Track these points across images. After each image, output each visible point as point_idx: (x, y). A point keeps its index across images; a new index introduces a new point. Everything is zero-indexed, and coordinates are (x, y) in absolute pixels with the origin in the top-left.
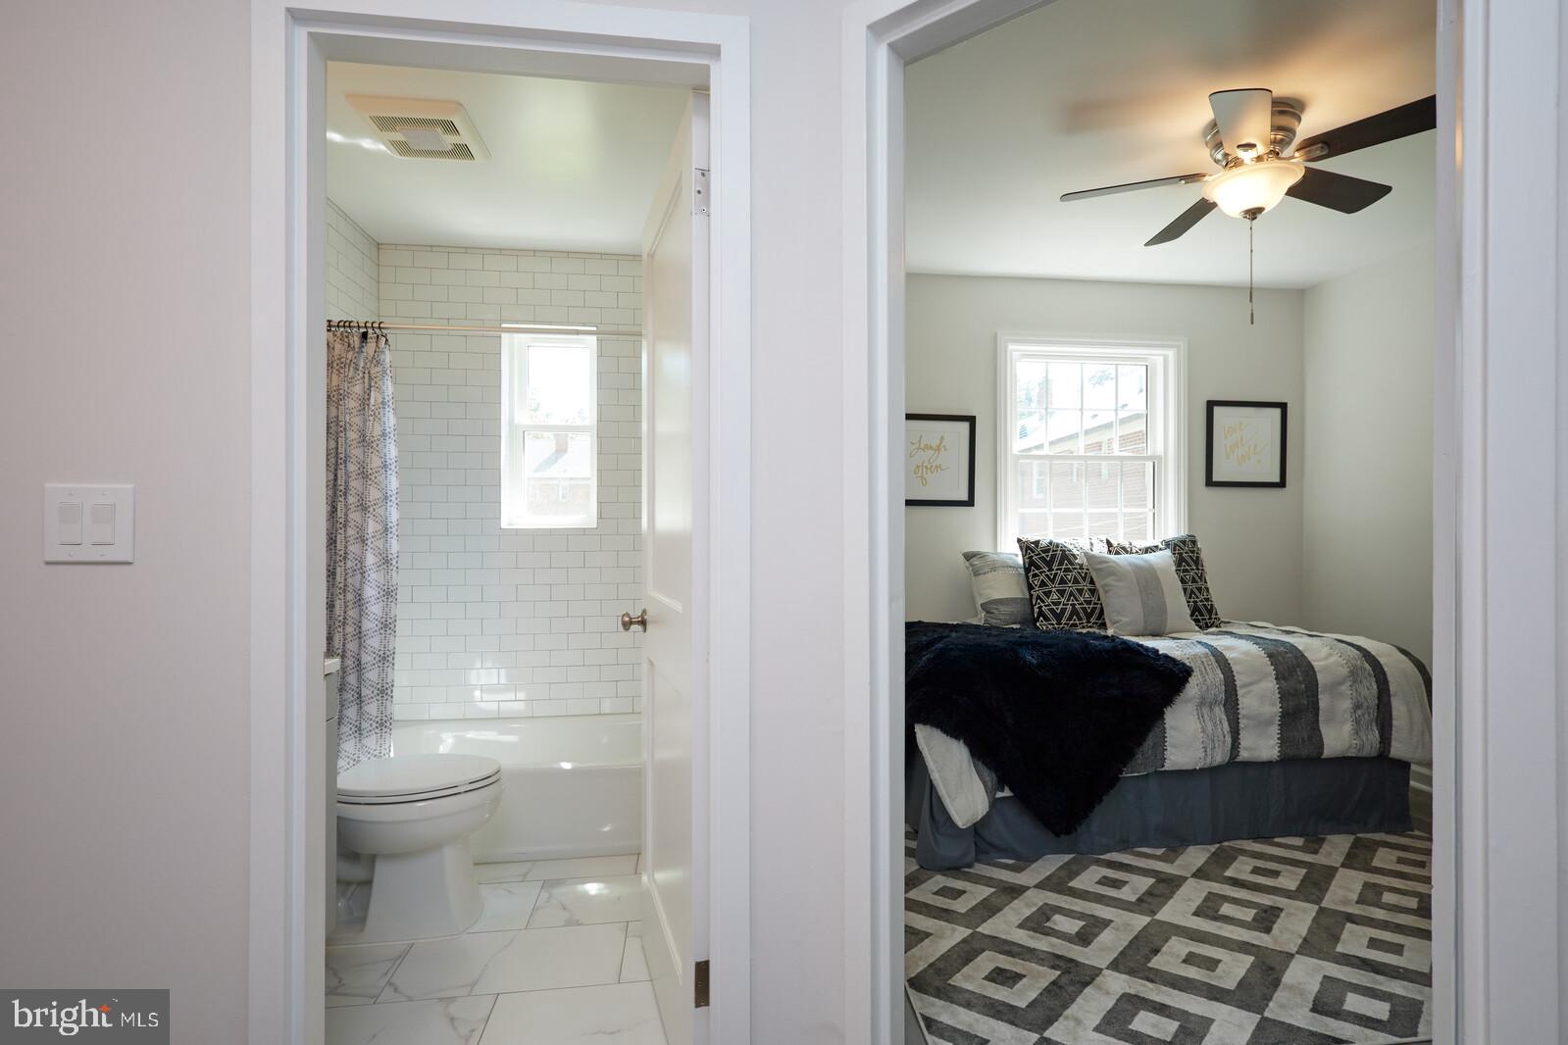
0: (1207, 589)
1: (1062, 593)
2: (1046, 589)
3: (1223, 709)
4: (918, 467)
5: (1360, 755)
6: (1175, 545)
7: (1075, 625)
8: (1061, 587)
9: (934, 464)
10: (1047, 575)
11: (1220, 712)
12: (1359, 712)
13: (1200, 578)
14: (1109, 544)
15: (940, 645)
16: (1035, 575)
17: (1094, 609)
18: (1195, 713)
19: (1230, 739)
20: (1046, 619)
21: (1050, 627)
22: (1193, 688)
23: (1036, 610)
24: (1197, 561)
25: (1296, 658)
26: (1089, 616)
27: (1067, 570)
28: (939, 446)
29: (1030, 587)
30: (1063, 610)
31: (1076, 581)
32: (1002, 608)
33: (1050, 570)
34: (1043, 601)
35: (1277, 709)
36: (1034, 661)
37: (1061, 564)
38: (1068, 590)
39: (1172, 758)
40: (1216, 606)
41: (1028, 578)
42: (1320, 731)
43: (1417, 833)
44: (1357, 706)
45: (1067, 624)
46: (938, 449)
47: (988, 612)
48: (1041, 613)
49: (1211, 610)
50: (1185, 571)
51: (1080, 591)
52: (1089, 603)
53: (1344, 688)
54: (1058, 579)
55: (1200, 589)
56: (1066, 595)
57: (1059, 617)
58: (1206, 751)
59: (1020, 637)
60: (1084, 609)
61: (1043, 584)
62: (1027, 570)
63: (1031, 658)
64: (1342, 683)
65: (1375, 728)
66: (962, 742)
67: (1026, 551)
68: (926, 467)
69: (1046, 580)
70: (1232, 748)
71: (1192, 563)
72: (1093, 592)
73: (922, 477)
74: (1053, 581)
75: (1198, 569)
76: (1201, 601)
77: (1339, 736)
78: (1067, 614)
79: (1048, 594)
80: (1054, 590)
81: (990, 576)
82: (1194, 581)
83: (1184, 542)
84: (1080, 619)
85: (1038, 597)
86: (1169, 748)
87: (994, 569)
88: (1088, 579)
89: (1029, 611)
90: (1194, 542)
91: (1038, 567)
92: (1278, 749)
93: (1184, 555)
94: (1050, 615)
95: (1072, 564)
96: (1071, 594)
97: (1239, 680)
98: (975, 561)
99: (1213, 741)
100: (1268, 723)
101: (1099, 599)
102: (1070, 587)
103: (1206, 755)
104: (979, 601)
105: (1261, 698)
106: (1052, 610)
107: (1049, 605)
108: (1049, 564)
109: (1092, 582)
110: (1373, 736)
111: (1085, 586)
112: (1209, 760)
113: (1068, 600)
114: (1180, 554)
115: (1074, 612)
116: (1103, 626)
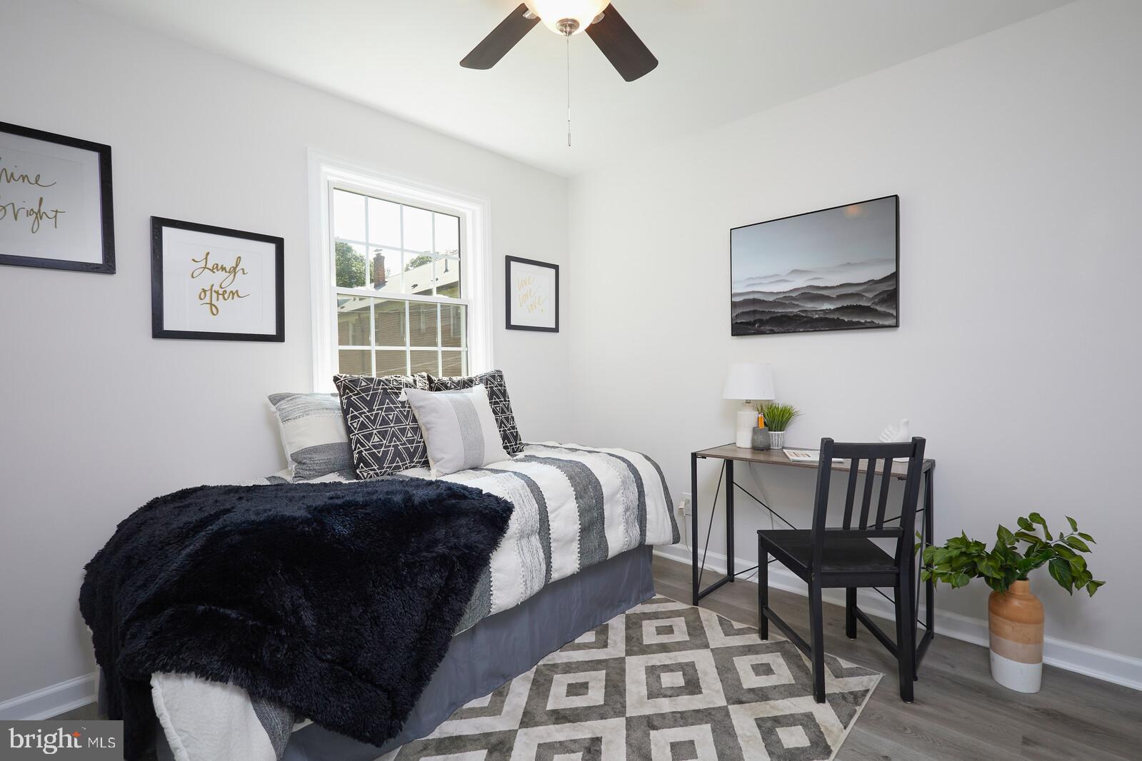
0: (513, 417)
1: (383, 434)
2: (366, 432)
3: (537, 537)
4: (204, 291)
5: (629, 548)
6: (487, 380)
7: (398, 467)
8: (382, 428)
9: (228, 290)
10: (367, 417)
11: (535, 540)
12: (628, 513)
13: (507, 408)
14: (430, 379)
15: (214, 527)
16: (354, 417)
17: (417, 448)
18: (516, 548)
19: (545, 566)
20: (367, 465)
21: (371, 473)
22: (515, 523)
23: (356, 456)
24: (504, 394)
25: (588, 476)
26: (412, 456)
27: (389, 409)
28: (235, 268)
29: (349, 430)
30: (385, 453)
31: (398, 421)
32: (317, 457)
33: (371, 410)
34: (363, 446)
35: (577, 527)
36: (346, 532)
37: (382, 403)
38: (390, 431)
39: (497, 602)
40: (519, 433)
41: (345, 420)
42: (605, 537)
43: (658, 596)
44: (627, 509)
45: (390, 467)
46: (234, 270)
47: (300, 463)
48: (361, 459)
49: (516, 437)
50: (496, 403)
51: (403, 431)
52: (411, 442)
53: (619, 496)
54: (379, 420)
55: (507, 419)
56: (388, 437)
57: (380, 461)
58: (526, 584)
59: (331, 498)
60: (407, 449)
61: (363, 426)
62: (345, 412)
63: (341, 528)
64: (617, 493)
65: (636, 524)
66: (230, 683)
67: (344, 390)
68: (217, 292)
69: (367, 422)
70: (546, 573)
71: (501, 396)
72: (416, 430)
73: (211, 304)
74: (373, 422)
75: (505, 401)
76: (509, 430)
77: (618, 538)
78: (389, 457)
79: (368, 437)
80: (375, 431)
81: (301, 421)
82: (503, 412)
83: (493, 377)
84: (403, 460)
85: (358, 441)
86: (494, 592)
87: (306, 413)
88: (410, 418)
89: (347, 457)
90: (501, 377)
91: (357, 408)
92: (579, 562)
93: (495, 388)
94: (370, 460)
95: (394, 403)
96: (394, 435)
97: (550, 505)
98: (283, 404)
99: (531, 572)
100: (572, 541)
101: (422, 437)
102: (393, 427)
103: (527, 588)
104: (289, 451)
105: (565, 521)
106: (373, 455)
107: (370, 449)
108: (370, 405)
109: (415, 420)
110: (636, 531)
111: (408, 424)
112: (529, 592)
113: (390, 442)
114: (491, 388)
115: (397, 453)
116: (426, 464)
